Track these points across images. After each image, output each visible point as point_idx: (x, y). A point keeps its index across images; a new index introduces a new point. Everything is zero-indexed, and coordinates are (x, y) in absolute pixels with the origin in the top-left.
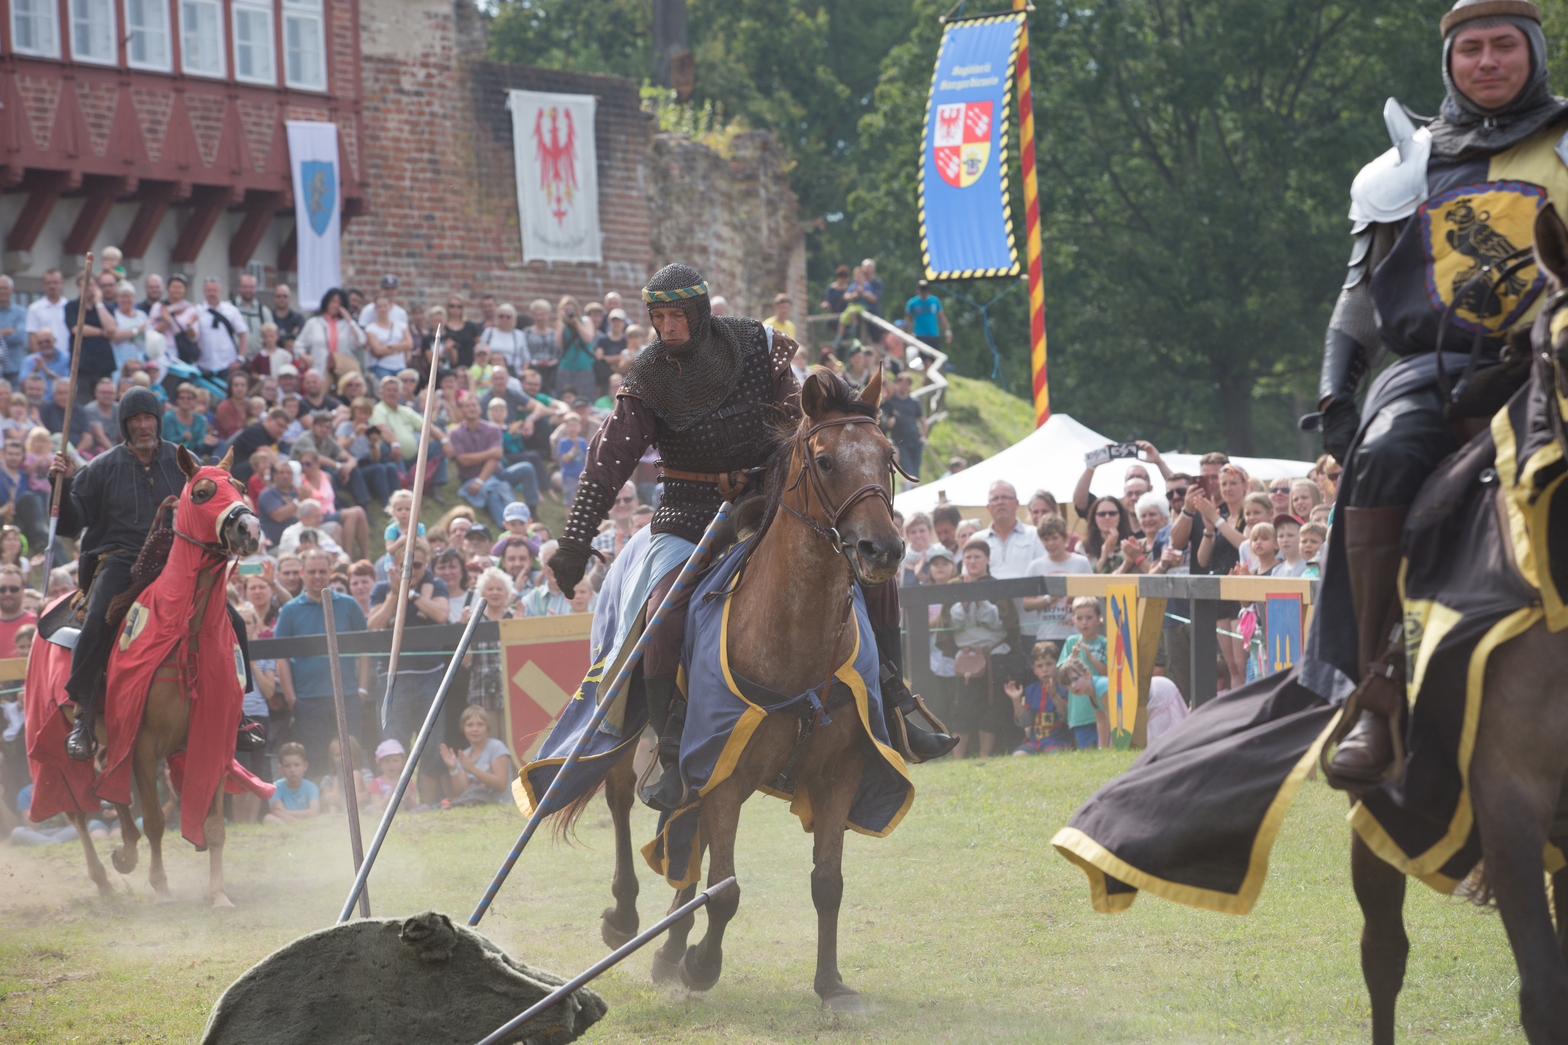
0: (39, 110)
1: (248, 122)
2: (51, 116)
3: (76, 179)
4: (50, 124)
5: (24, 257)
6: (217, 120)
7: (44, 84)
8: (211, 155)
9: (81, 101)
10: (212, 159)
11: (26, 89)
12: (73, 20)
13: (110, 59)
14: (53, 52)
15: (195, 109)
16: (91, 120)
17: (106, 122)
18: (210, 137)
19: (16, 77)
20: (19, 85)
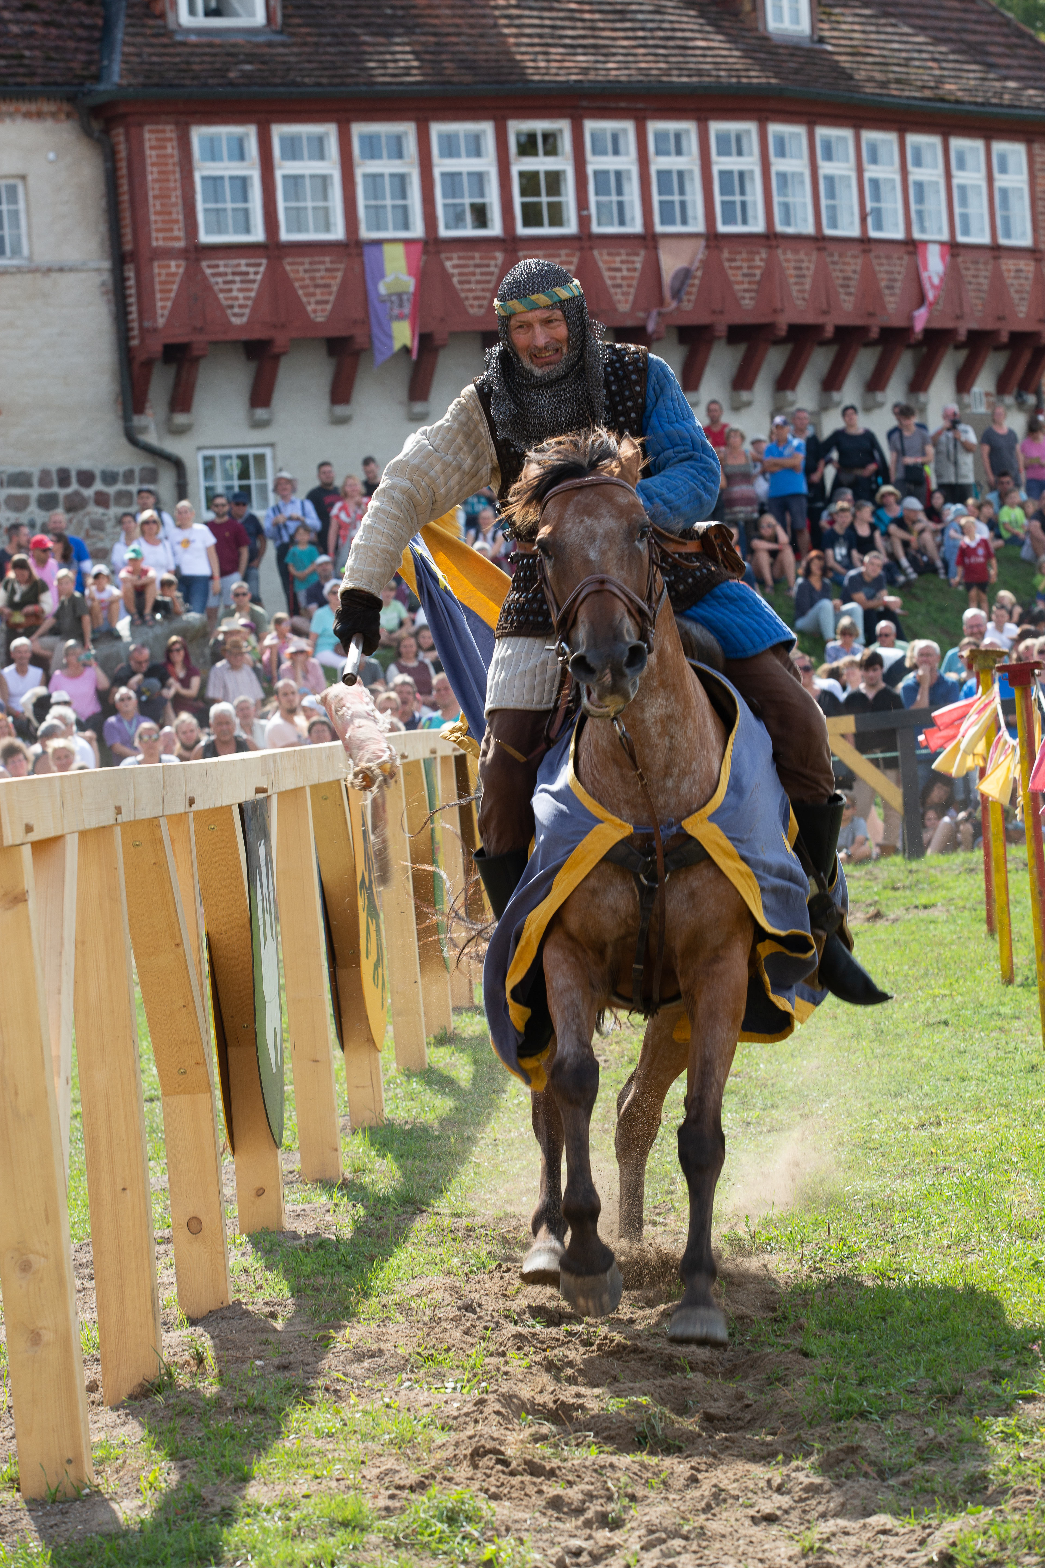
0: (798, 276)
1: (968, 274)
2: (808, 281)
3: (829, 333)
4: (807, 287)
5: (789, 395)
7: (802, 255)
9: (831, 267)
11: (788, 261)
12: (824, 202)
13: (854, 232)
14: (809, 229)
16: (840, 282)
17: (852, 283)
19: (780, 251)
20: (782, 257)
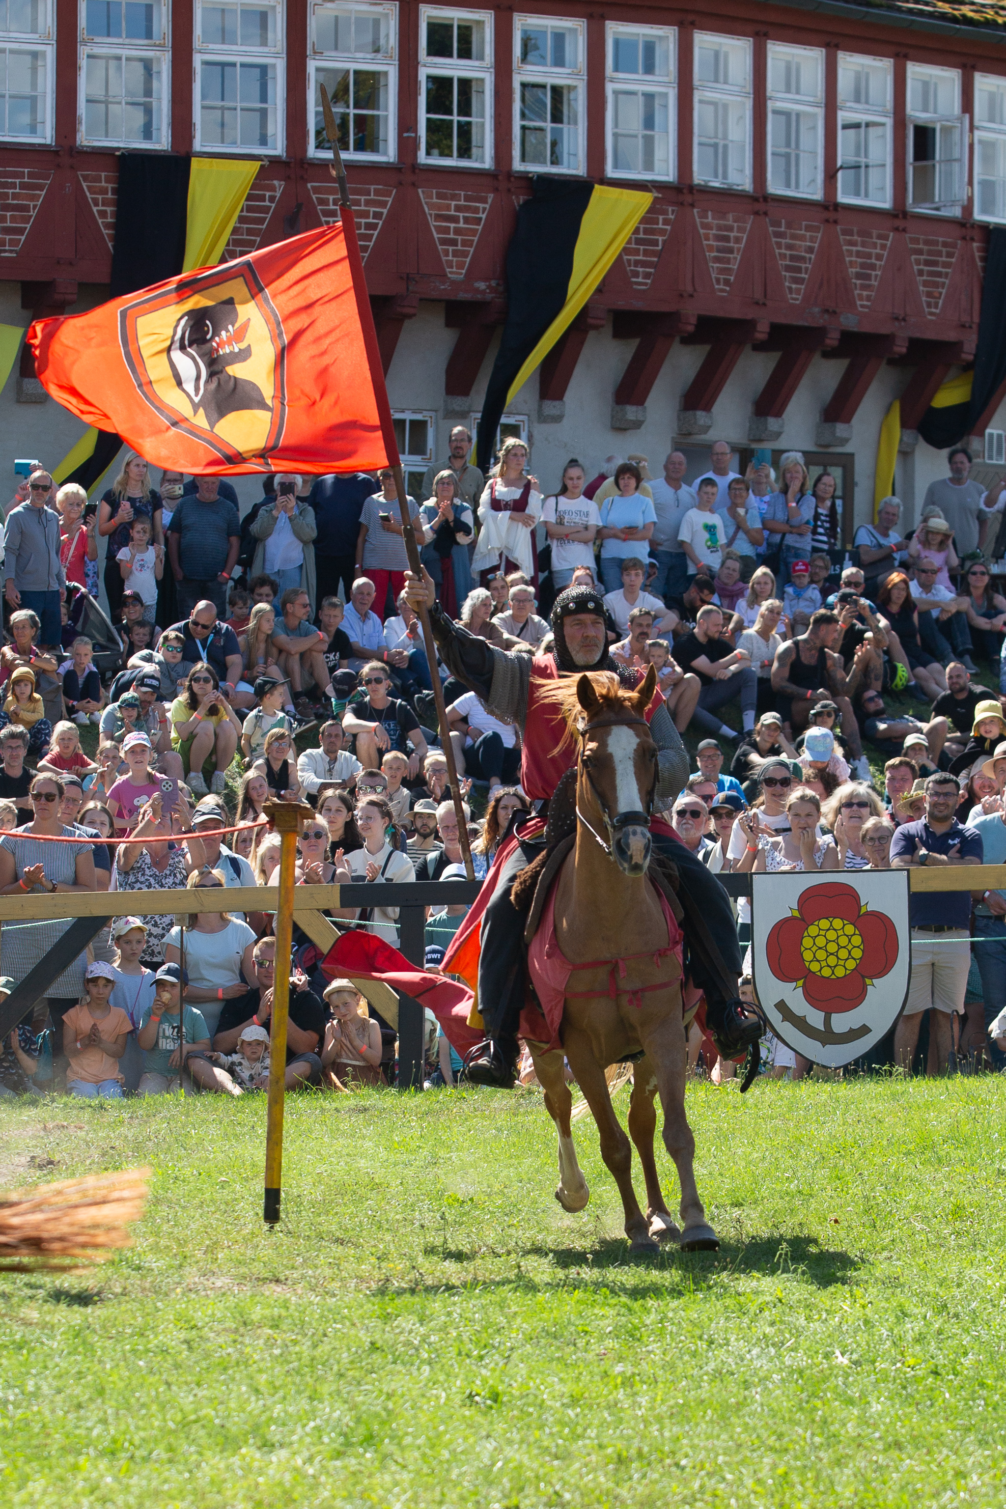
2: (737, 257)
3: (762, 332)
4: (735, 265)
6: (946, 265)
7: (730, 220)
8: (936, 307)
9: (774, 240)
10: (938, 311)
11: (707, 226)
12: (771, 147)
13: (814, 193)
14: (744, 183)
15: (920, 252)
16: (786, 262)
17: (805, 266)
18: (936, 285)
19: (695, 211)
20: (698, 220)
